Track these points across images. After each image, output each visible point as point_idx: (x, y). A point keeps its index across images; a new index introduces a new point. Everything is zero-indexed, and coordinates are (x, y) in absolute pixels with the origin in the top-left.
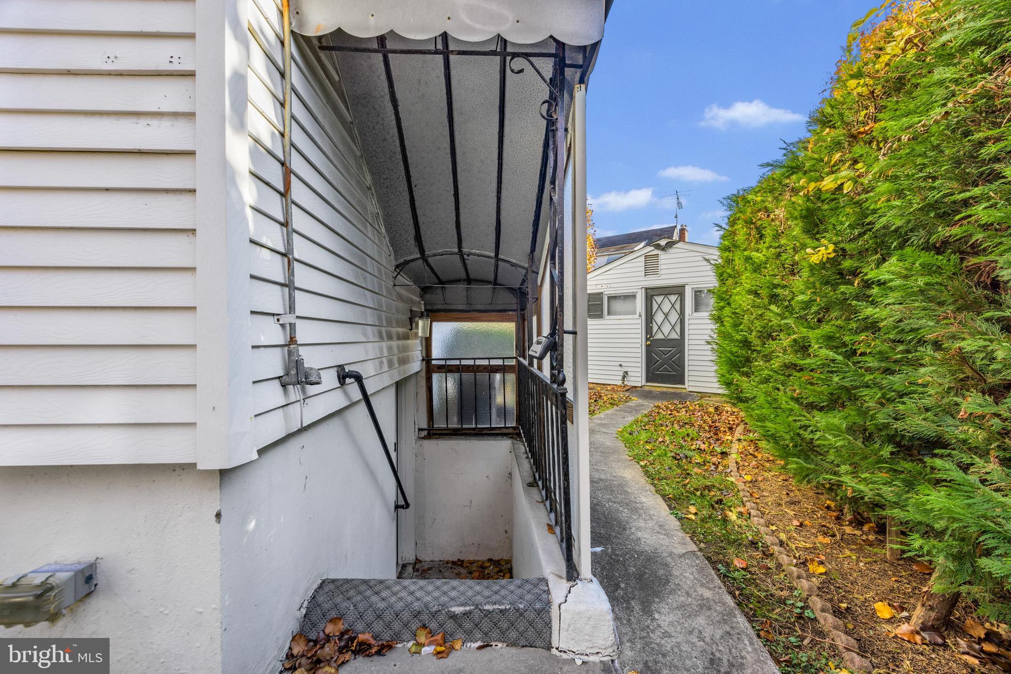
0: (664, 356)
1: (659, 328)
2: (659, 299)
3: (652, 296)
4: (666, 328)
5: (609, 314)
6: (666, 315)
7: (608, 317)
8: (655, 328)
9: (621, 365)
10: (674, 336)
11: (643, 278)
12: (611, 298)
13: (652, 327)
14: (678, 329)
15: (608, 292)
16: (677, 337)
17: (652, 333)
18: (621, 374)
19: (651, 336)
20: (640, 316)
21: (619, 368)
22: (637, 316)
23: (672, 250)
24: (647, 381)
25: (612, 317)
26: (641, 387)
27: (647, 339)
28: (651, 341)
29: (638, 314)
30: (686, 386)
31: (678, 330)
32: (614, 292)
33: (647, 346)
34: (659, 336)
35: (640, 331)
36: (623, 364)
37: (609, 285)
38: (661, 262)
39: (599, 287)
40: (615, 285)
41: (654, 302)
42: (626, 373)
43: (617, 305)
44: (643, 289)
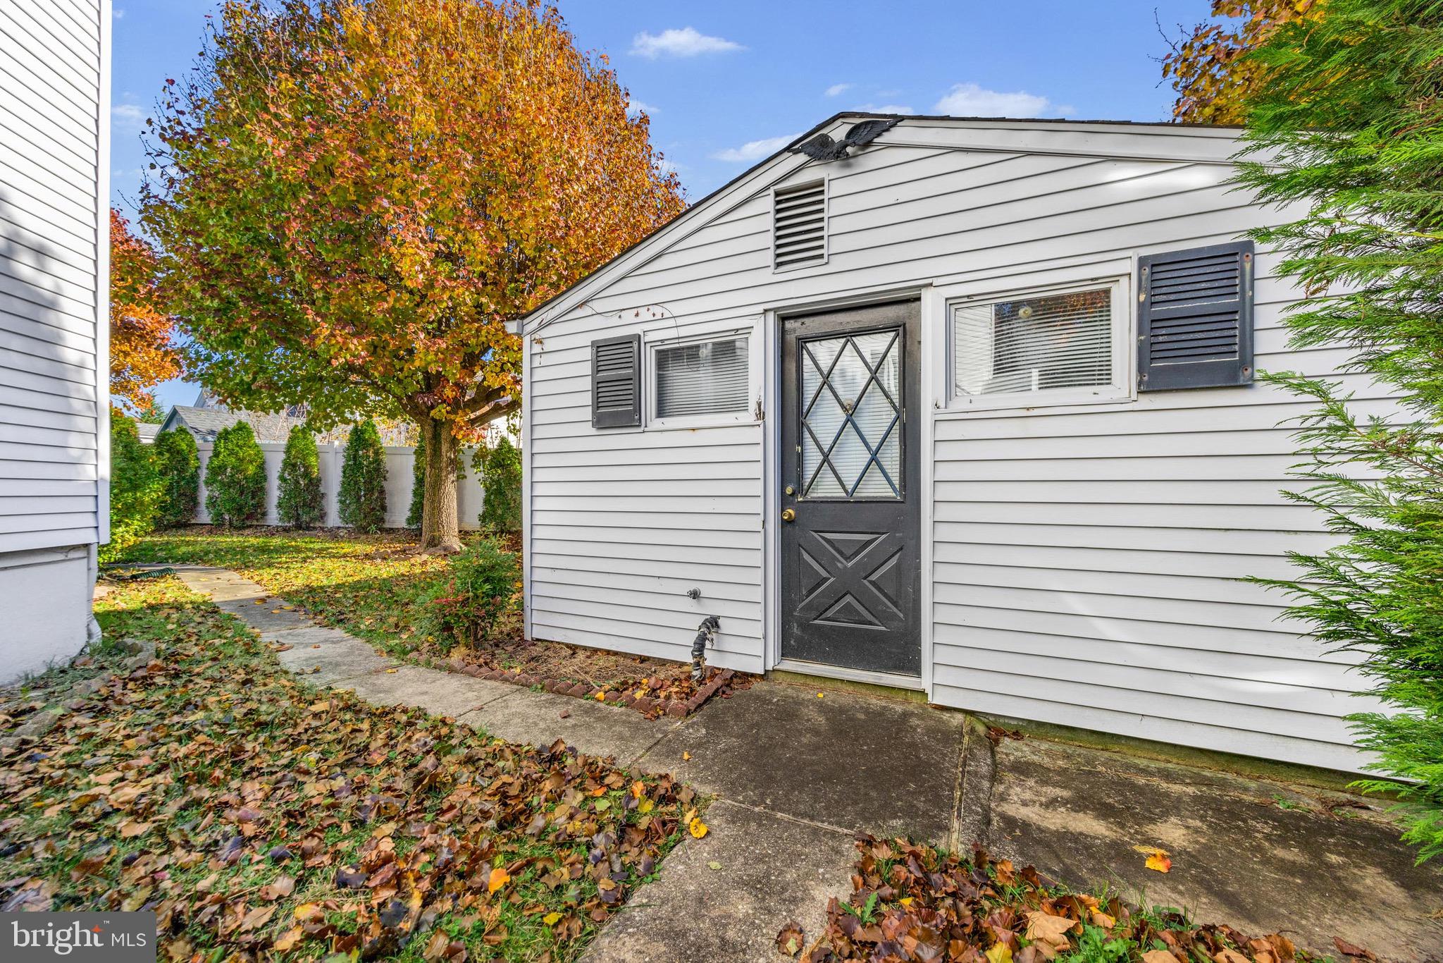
0: (842, 564)
1: (826, 459)
2: (824, 352)
3: (803, 341)
4: (852, 460)
5: (661, 413)
6: (851, 412)
7: (657, 424)
8: (813, 458)
9: (695, 595)
10: (878, 488)
11: (767, 276)
12: (666, 358)
13: (801, 457)
14: (892, 458)
15: (659, 333)
16: (888, 492)
17: (800, 477)
18: (696, 622)
19: (799, 490)
20: (761, 415)
21: (690, 605)
22: (749, 417)
23: (875, 159)
24: (787, 651)
25: (670, 422)
26: (764, 677)
27: (785, 501)
28: (800, 507)
29: (752, 406)
30: (925, 683)
31: (893, 466)
32: (673, 333)
33: (786, 524)
34: (827, 488)
35: (757, 471)
36: (705, 590)
37: (658, 310)
38: (832, 208)
39: (629, 317)
40: (677, 309)
41: (807, 361)
42: (713, 623)
43: (686, 382)
44: (771, 316)
